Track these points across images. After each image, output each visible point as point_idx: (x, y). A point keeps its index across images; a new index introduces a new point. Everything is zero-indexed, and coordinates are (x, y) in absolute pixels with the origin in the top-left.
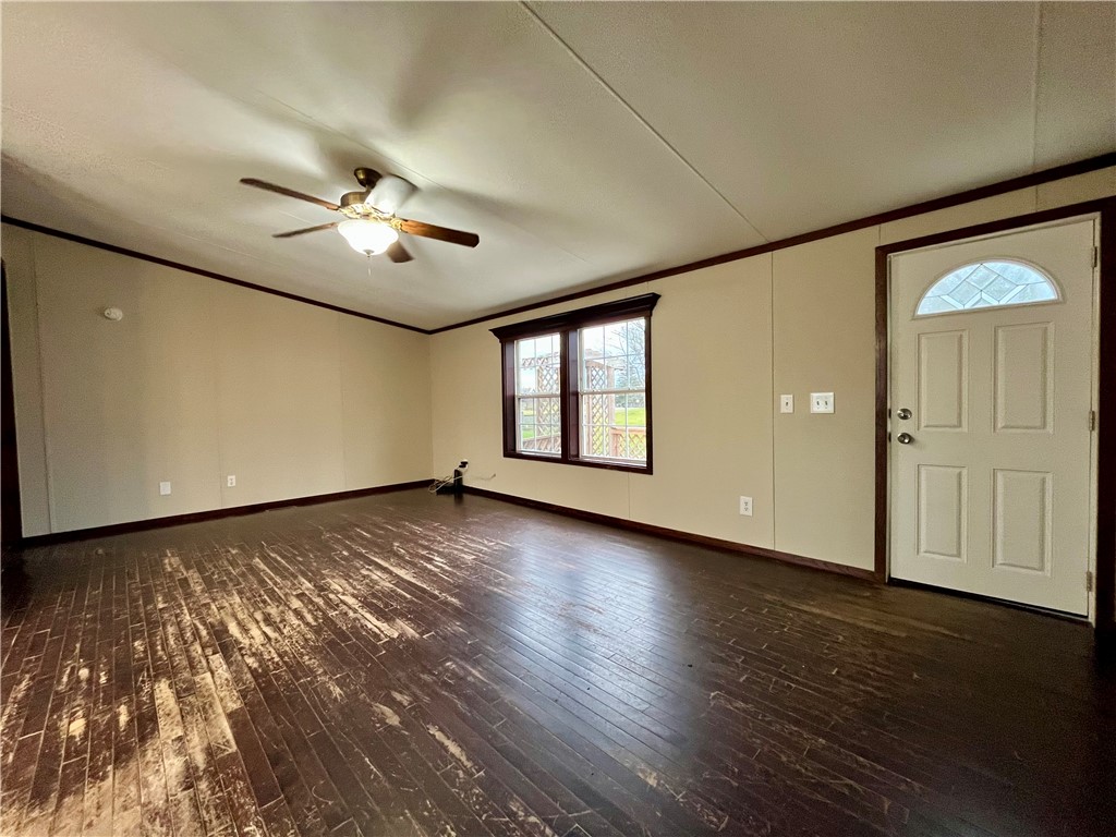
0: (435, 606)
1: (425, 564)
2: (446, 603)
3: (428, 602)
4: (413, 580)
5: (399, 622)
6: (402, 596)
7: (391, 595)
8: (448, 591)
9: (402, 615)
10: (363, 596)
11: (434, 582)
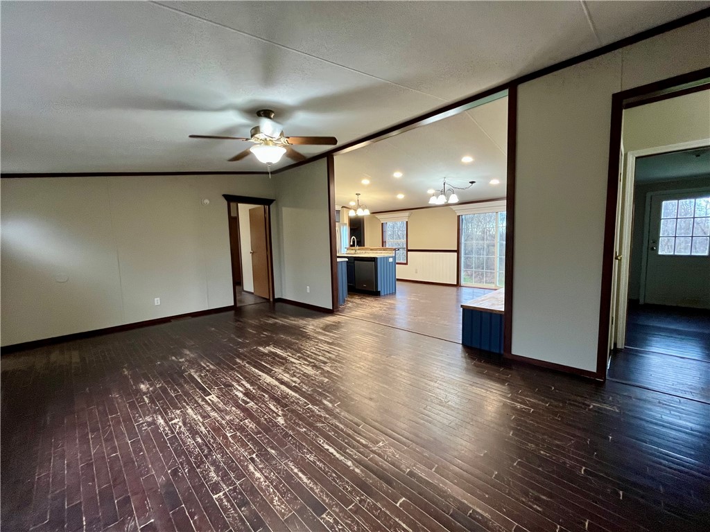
0: (249, 358)
1: (251, 388)
2: (243, 360)
3: (252, 360)
4: (260, 373)
5: (266, 352)
6: (267, 363)
7: (272, 364)
8: (240, 367)
9: (266, 354)
10: (289, 363)
11: (247, 372)
